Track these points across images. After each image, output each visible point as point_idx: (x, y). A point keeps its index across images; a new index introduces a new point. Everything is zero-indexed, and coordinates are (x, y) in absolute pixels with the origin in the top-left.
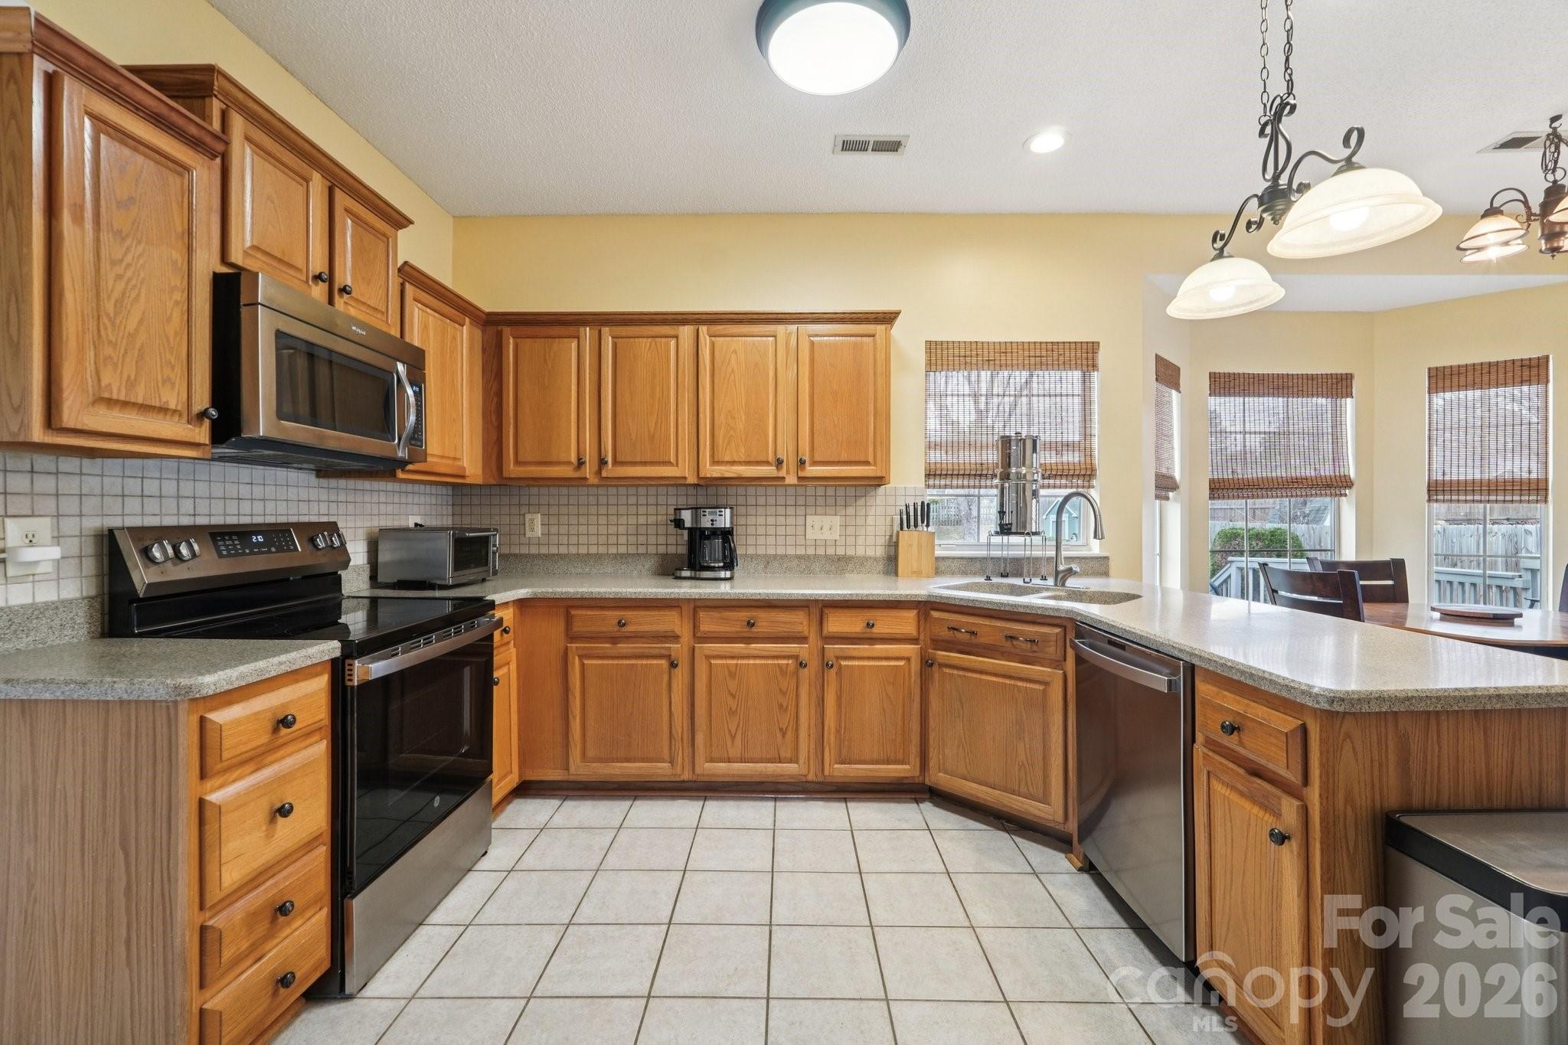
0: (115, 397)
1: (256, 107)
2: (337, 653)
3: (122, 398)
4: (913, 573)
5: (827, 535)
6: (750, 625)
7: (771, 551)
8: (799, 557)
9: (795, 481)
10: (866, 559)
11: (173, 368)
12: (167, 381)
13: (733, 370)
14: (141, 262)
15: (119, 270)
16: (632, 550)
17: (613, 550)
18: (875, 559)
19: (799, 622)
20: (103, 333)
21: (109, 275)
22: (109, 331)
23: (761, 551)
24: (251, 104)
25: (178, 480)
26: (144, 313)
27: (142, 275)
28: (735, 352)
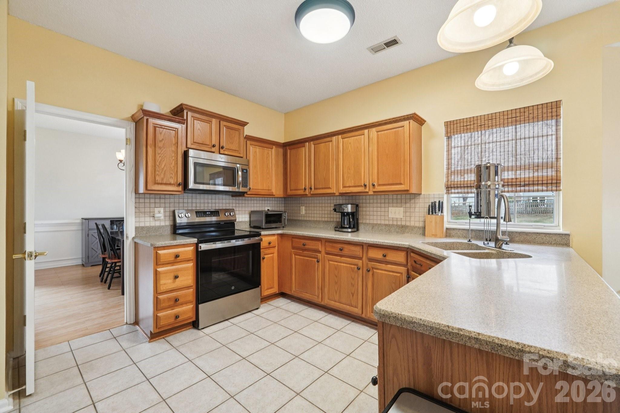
0: (159, 182)
1: (195, 109)
2: (196, 242)
3: (160, 182)
4: (433, 235)
5: (397, 216)
6: (341, 250)
7: (375, 222)
8: (386, 225)
9: (372, 193)
10: (415, 227)
11: (172, 174)
12: (171, 177)
13: (349, 151)
14: (165, 152)
15: (160, 155)
16: (329, 220)
17: (323, 219)
18: (419, 228)
19: (357, 251)
20: (156, 169)
21: (158, 156)
22: (158, 168)
23: (371, 222)
24: (193, 108)
25: (192, 199)
26: (165, 163)
27: (165, 155)
28: (350, 143)
